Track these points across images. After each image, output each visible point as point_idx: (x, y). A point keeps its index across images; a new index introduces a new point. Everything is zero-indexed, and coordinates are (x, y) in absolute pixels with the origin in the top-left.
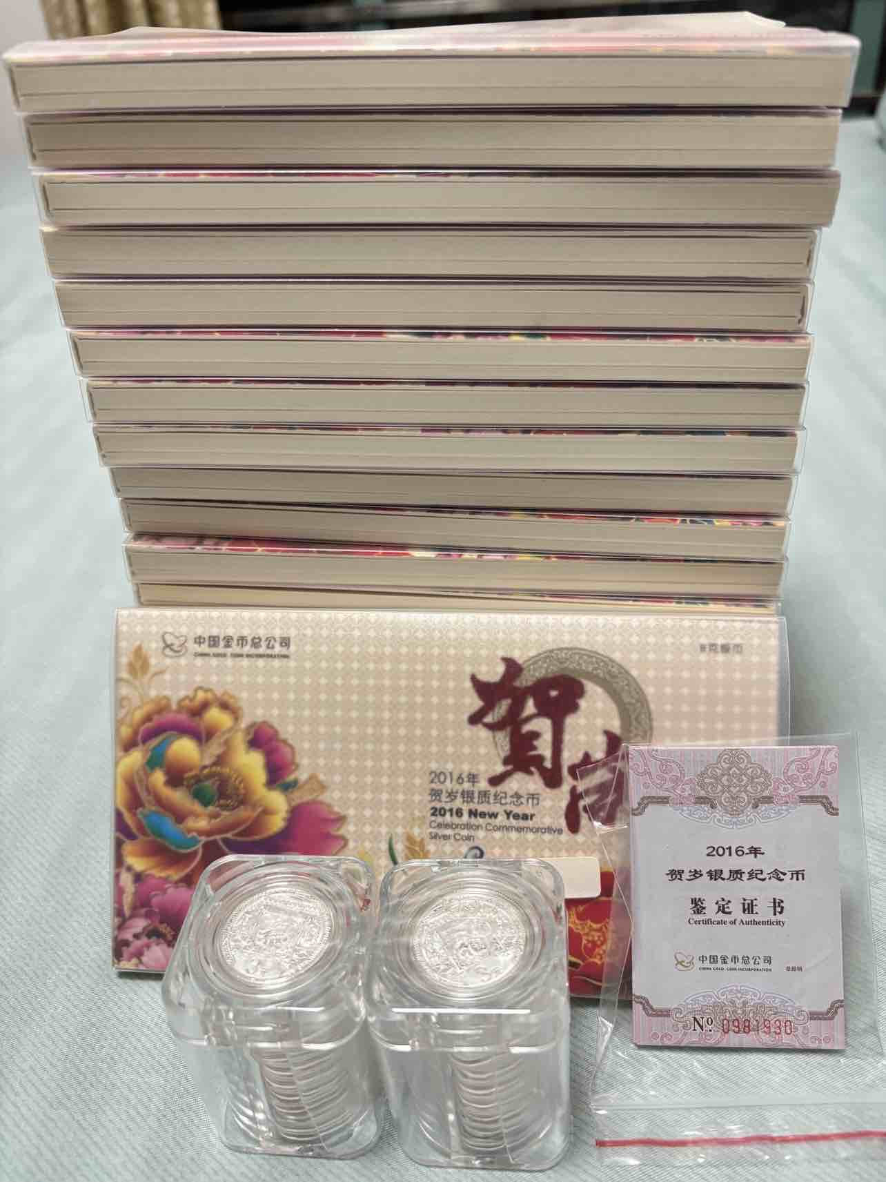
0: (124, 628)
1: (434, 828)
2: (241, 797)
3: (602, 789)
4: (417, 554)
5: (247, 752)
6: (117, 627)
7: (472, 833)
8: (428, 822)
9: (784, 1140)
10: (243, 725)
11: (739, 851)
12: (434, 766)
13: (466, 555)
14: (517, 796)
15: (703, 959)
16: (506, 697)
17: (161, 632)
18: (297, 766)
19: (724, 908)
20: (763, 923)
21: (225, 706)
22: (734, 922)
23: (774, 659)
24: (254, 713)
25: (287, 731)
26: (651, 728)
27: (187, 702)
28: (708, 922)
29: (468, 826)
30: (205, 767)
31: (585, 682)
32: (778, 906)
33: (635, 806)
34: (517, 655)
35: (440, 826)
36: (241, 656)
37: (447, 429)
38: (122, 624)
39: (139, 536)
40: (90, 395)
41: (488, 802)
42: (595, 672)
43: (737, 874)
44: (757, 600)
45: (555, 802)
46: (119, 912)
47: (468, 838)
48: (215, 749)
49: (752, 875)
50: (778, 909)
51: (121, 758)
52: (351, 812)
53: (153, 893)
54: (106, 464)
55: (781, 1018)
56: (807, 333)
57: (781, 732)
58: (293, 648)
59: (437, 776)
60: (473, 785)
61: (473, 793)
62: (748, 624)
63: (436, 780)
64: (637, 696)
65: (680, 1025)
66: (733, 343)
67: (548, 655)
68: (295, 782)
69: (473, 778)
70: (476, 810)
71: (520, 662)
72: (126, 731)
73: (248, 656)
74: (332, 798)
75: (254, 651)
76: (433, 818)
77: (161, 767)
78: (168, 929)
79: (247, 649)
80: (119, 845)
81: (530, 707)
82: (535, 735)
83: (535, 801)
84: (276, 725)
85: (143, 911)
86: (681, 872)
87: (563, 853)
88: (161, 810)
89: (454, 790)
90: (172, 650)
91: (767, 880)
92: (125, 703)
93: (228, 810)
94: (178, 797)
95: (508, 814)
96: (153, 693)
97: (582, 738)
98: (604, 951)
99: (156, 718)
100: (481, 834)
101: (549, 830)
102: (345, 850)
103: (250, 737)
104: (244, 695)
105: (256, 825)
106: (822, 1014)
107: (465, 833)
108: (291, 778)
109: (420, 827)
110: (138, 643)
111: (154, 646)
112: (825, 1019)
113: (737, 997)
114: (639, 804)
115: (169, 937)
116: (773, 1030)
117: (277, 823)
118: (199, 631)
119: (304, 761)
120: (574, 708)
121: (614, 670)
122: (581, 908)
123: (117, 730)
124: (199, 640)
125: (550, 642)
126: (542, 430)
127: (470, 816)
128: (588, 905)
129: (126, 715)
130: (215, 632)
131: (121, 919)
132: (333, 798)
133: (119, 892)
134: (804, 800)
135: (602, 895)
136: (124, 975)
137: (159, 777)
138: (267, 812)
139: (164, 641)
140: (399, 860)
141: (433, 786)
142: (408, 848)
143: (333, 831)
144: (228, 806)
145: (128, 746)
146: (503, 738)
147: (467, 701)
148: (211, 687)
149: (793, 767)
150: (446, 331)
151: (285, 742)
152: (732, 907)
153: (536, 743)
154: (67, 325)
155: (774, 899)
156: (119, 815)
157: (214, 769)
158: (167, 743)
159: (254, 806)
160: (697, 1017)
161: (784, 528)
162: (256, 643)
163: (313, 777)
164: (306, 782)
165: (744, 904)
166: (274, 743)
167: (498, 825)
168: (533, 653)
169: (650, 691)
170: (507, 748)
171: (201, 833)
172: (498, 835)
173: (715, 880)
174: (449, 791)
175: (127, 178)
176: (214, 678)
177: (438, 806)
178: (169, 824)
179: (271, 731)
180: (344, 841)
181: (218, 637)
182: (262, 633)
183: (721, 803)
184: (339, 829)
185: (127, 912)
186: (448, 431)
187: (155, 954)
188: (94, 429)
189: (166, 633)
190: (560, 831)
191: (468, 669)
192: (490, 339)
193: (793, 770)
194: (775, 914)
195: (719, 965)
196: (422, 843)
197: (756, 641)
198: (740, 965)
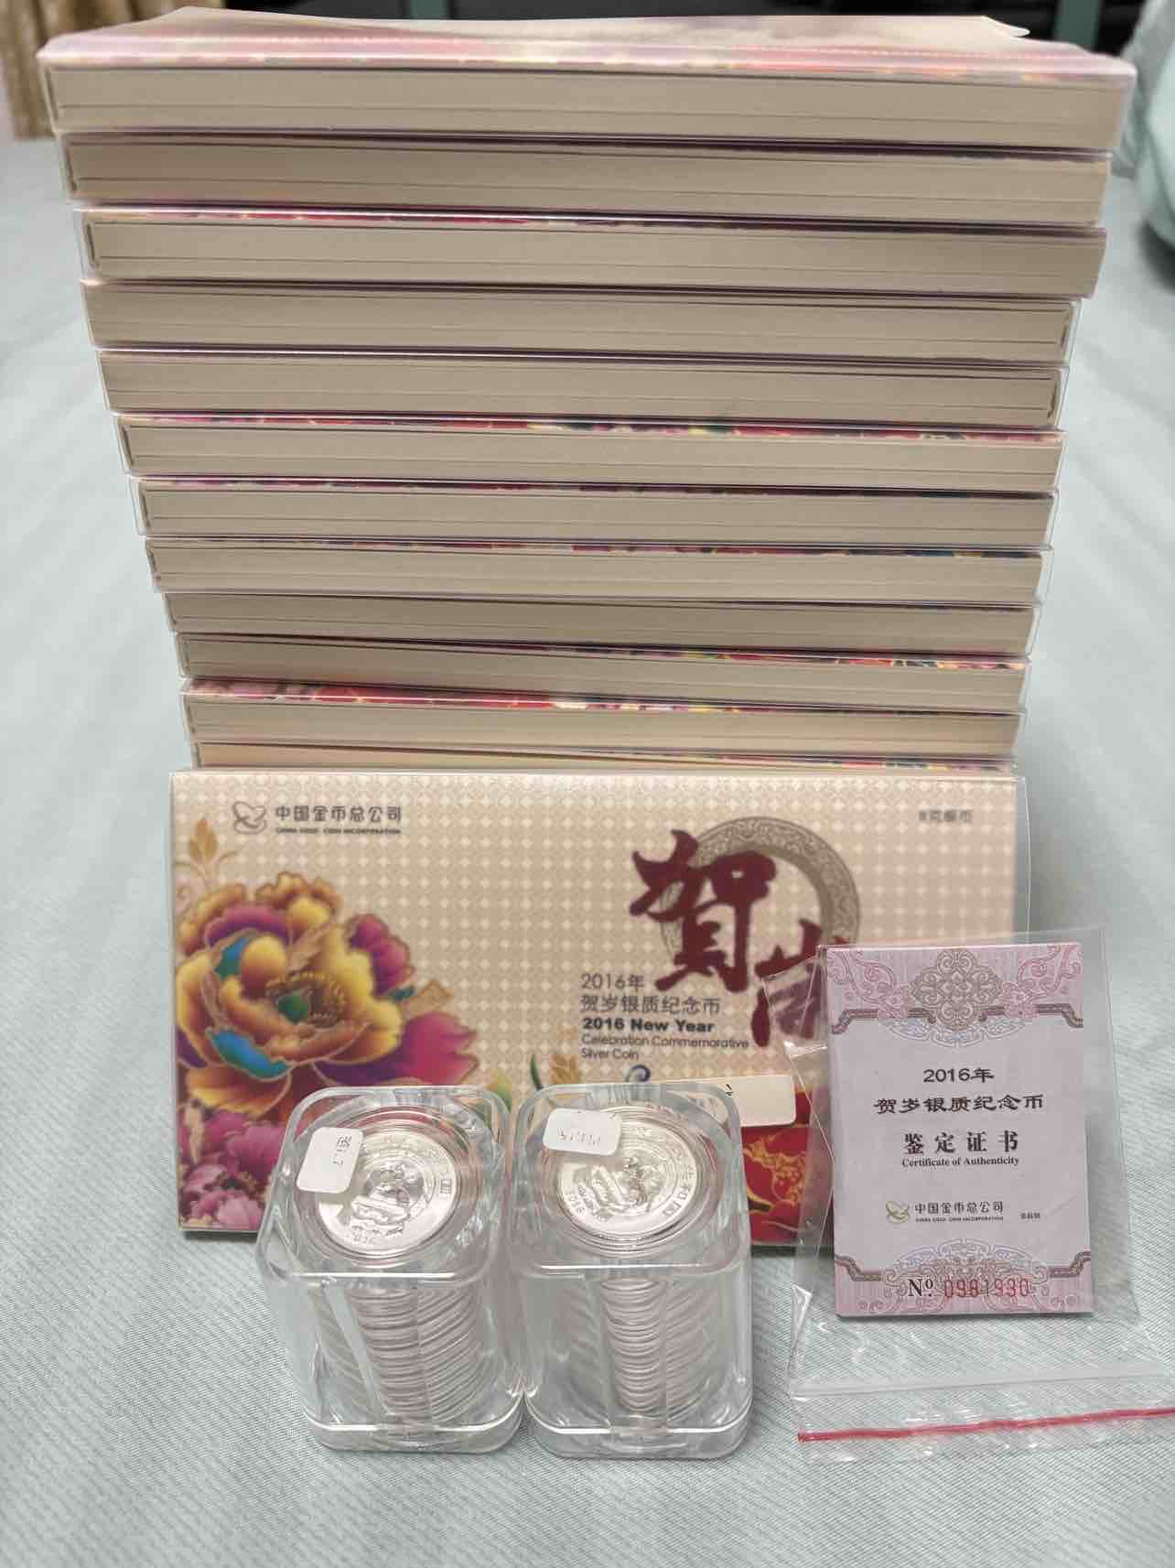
0: (182, 797)
1: (588, 1043)
2: (341, 1011)
3: (796, 991)
4: (563, 705)
5: (348, 953)
6: (172, 795)
7: (635, 1048)
8: (581, 1036)
9: (1026, 1425)
10: (343, 918)
11: (964, 1075)
12: (587, 967)
13: (625, 707)
14: (692, 1002)
15: (920, 1209)
16: (676, 880)
17: (232, 801)
18: (413, 969)
19: (945, 1145)
20: (994, 1162)
21: (317, 895)
22: (957, 1163)
23: (1009, 829)
24: (355, 904)
25: (399, 926)
26: (858, 917)
27: (268, 892)
28: (927, 1163)
29: (631, 1040)
30: (293, 974)
31: (776, 860)
32: (1010, 1140)
33: (836, 1022)
34: (692, 828)
35: (595, 1040)
36: (337, 831)
37: (605, 545)
38: (179, 792)
39: (199, 681)
40: (143, 499)
41: (656, 1011)
42: (789, 848)
43: (960, 1103)
44: (987, 762)
45: (737, 1010)
46: (184, 1158)
47: (631, 1055)
48: (305, 950)
49: (980, 1103)
50: (1011, 1144)
51: (183, 963)
52: (483, 1026)
53: (228, 1134)
54: (161, 588)
55: (1016, 1277)
56: (1058, 430)
57: (1018, 925)
58: (404, 821)
59: (592, 979)
60: (637, 990)
61: (636, 999)
62: (977, 786)
63: (590, 984)
64: (840, 877)
65: (894, 1290)
66: (967, 442)
67: (730, 827)
68: (411, 990)
69: (636, 981)
70: (641, 1021)
71: (695, 835)
72: (187, 930)
73: (347, 831)
74: (458, 1009)
75: (354, 825)
76: (586, 1031)
77: (236, 973)
78: (250, 1177)
79: (345, 823)
80: (182, 1074)
81: (707, 893)
82: (714, 927)
83: (714, 1008)
84: (386, 921)
85: (217, 1156)
86: (891, 1103)
87: (750, 1071)
88: (235, 1028)
89: (613, 996)
90: (246, 824)
91: (998, 1109)
92: (185, 893)
93: (324, 1027)
94: (259, 1011)
95: (680, 1024)
96: (223, 880)
97: (772, 929)
98: (800, 1191)
99: (227, 913)
100: (646, 1050)
101: (732, 1043)
102: (475, 1073)
103: (352, 933)
104: (342, 881)
105: (361, 1045)
106: (1065, 1269)
107: (626, 1048)
108: (404, 986)
109: (570, 1042)
110: (201, 816)
111: (223, 819)
112: (1068, 1276)
113: (962, 1254)
114: (840, 1020)
115: (251, 1188)
116: (1005, 1291)
117: (388, 1041)
118: (282, 800)
119: (421, 963)
120: (762, 892)
121: (812, 844)
122: (771, 1139)
123: (176, 927)
124: (282, 812)
125: (733, 809)
126: (726, 548)
127: (633, 1027)
128: (779, 1134)
129: (187, 910)
130: (302, 801)
131: (186, 1166)
132: (461, 1009)
133: (184, 1133)
134: (1042, 1009)
135: (798, 1120)
136: (193, 1235)
137: (233, 987)
138: (374, 1028)
139: (236, 812)
140: (544, 1084)
141: (586, 991)
142: (554, 1069)
143: (461, 1050)
144: (324, 1022)
145: (191, 948)
146: (674, 932)
147: (629, 885)
148: (299, 871)
149: (1028, 970)
150: (608, 421)
151: (396, 939)
152: (955, 1144)
153: (715, 936)
154: (115, 407)
155: (1006, 1132)
156: (180, 1037)
157: (305, 975)
158: (243, 944)
159: (358, 1022)
160: (914, 1280)
161: (1023, 672)
162: (356, 814)
163: (433, 983)
164: (427, 988)
165: (969, 1140)
166: (383, 942)
167: (669, 1038)
168: (711, 824)
169: (857, 870)
170: (679, 942)
171: (289, 1056)
172: (667, 1050)
173: (935, 1110)
174: (607, 997)
175: (200, 219)
176: (303, 861)
177: (592, 1015)
178: (246, 1046)
179: (379, 927)
180: (475, 1062)
181: (307, 808)
182: (364, 801)
183: (940, 1015)
184: (467, 1046)
185: (195, 1158)
186: (607, 549)
187: (235, 1210)
188: (147, 543)
189: (238, 803)
190: (745, 1044)
191: (630, 845)
192: (664, 432)
193: (1028, 974)
194: (1007, 1150)
195: (941, 1215)
196: (573, 1064)
197: (988, 807)
198: (965, 1214)
